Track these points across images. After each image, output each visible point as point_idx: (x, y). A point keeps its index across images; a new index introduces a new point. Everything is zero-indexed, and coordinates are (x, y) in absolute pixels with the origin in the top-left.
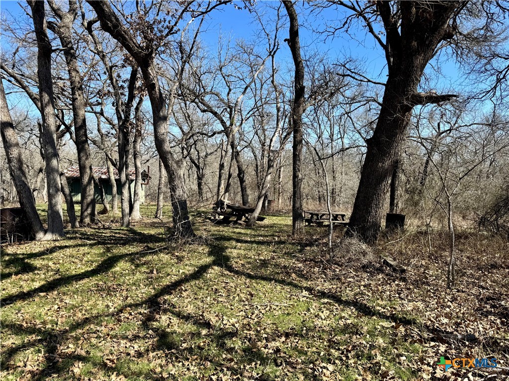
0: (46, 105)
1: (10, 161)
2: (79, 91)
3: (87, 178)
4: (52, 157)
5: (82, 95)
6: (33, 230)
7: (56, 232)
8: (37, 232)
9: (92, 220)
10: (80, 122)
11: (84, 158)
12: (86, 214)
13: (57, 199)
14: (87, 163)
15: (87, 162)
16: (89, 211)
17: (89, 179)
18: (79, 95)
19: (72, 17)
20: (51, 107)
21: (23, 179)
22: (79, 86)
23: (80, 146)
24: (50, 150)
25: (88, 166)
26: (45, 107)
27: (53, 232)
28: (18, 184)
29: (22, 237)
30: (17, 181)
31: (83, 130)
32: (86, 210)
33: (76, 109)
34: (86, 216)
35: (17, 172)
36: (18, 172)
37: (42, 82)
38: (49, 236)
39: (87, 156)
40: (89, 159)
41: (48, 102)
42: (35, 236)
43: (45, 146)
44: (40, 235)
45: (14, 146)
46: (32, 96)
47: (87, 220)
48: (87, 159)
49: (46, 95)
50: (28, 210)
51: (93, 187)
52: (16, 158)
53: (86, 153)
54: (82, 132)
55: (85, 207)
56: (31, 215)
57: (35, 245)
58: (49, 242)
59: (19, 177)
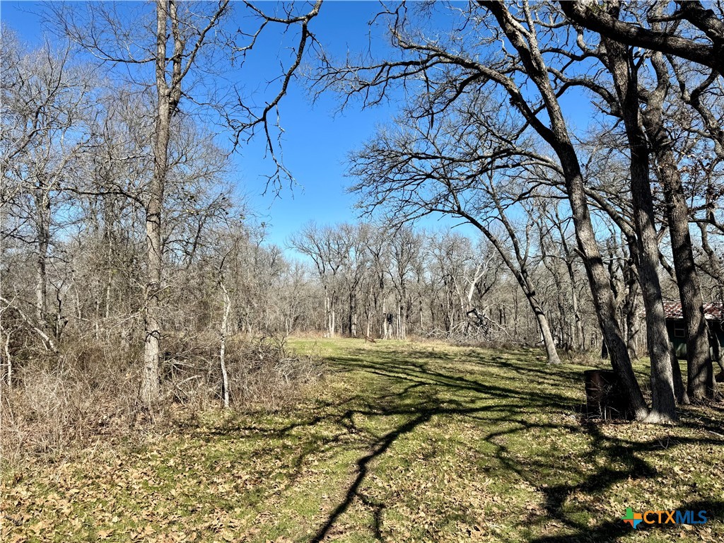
0: (645, 227)
1: (598, 307)
2: (678, 195)
3: (697, 325)
4: (655, 300)
5: (682, 200)
6: (632, 405)
7: (665, 412)
8: (637, 409)
9: (709, 393)
10: (681, 240)
11: (690, 295)
12: (697, 381)
13: (664, 362)
14: (696, 302)
15: (695, 300)
16: (702, 377)
17: (699, 327)
18: (678, 201)
19: (663, 93)
20: (652, 229)
21: (616, 331)
22: (677, 187)
23: (683, 277)
24: (652, 290)
25: (697, 306)
26: (643, 230)
27: (660, 412)
28: (610, 339)
29: (617, 413)
30: (609, 335)
31: (687, 252)
32: (698, 375)
33: (674, 222)
34: (698, 386)
35: (608, 323)
36: (610, 323)
37: (638, 197)
38: (654, 418)
39: (695, 290)
40: (699, 295)
41: (647, 223)
42: (634, 413)
43: (645, 285)
44: (642, 414)
45: (604, 288)
46: (615, 215)
47: (700, 392)
48: (695, 295)
49: (644, 214)
50: (625, 375)
51: (706, 339)
52: (607, 304)
53: (693, 286)
54: (685, 255)
55: (695, 371)
56: (629, 383)
57: (638, 428)
58: (657, 428)
59: (611, 328)
